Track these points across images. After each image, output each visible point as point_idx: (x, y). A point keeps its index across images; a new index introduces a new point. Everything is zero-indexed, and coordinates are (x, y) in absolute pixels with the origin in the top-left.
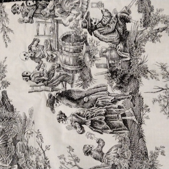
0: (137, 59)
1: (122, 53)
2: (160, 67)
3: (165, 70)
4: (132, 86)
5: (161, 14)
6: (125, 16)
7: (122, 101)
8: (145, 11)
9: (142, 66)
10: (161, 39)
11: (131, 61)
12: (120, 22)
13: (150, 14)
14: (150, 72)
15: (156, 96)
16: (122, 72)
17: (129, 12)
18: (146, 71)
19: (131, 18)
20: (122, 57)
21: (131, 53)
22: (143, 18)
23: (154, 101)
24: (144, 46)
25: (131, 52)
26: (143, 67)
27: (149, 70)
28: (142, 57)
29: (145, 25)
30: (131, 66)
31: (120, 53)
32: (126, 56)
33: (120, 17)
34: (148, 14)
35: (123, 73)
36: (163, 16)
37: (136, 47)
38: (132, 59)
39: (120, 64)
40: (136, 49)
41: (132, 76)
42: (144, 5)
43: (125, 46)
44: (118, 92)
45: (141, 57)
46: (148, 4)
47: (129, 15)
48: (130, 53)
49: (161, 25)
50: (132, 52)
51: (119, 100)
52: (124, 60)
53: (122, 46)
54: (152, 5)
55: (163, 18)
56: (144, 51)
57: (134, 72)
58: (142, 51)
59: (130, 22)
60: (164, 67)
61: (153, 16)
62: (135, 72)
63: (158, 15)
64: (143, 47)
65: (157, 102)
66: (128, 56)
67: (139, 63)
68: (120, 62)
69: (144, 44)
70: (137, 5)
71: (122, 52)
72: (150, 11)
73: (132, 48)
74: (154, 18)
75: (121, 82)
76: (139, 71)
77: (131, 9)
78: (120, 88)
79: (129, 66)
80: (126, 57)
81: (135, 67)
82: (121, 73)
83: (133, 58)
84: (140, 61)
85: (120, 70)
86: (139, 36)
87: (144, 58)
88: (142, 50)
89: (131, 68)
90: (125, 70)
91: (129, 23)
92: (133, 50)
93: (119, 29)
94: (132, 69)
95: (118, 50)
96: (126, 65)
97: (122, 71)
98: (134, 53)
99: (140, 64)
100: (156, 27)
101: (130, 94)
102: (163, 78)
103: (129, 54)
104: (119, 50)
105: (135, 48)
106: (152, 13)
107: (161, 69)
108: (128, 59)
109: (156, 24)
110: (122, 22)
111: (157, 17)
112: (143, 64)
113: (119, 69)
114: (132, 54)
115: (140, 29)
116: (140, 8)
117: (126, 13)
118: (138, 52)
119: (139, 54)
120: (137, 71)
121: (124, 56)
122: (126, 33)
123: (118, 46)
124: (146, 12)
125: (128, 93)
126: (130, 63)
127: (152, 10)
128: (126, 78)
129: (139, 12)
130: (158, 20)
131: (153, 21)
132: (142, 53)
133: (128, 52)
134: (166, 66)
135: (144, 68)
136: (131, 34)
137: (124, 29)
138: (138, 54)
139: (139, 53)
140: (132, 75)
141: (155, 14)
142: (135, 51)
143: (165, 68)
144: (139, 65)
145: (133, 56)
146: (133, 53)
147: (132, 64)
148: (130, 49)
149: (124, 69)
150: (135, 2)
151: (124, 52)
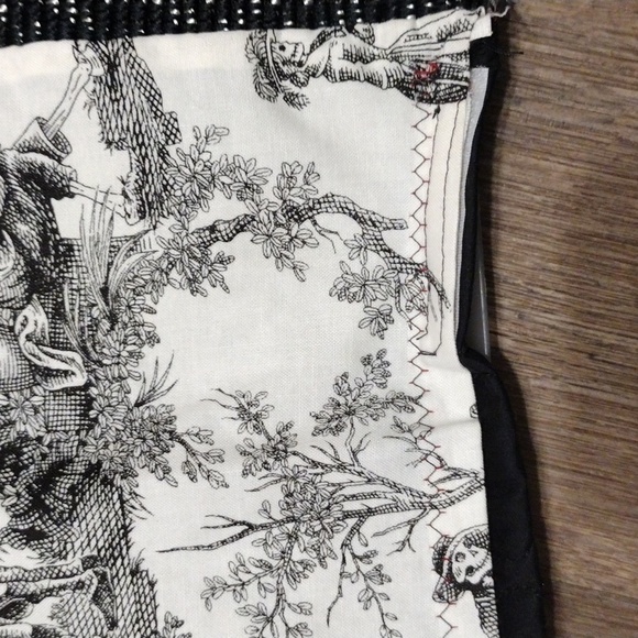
0: (121, 378)
1: (46, 353)
2: (235, 414)
3: (259, 429)
4: (92, 521)
5: (216, 152)
6: (42, 168)
7: (47, 604)
9: (146, 416)
10: (230, 274)
11: (93, 391)
12: (22, 197)
13: (163, 154)
14: (183, 443)
15: (219, 564)
16: (46, 450)
17: (58, 147)
18: (167, 436)
19: (73, 176)
20: (48, 373)
21: (91, 349)
22: (134, 176)
23: (213, 589)
24: (152, 312)
25: (89, 344)
26: (151, 417)
27: (179, 431)
28: (145, 366)
29: (149, 207)
30: (92, 414)
31: (37, 352)
32: (63, 366)
34: (155, 153)
35: (53, 458)
36: (231, 161)
37: (113, 318)
38: (96, 378)
39: (36, 411)
40: (112, 328)
41: (93, 470)
42: (128, 107)
43: (57, 314)
44: (23, 558)
45: (140, 369)
46: (146, 106)
47: (59, 160)
48: (84, 349)
49: (222, 208)
50: (93, 347)
51: (34, 598)
52: (57, 384)
53: (44, 315)
55: (231, 169)
56: (153, 339)
57: (106, 446)
58: (144, 338)
59: (72, 195)
60: (253, 411)
61: (180, 162)
62: (111, 447)
63: (205, 157)
64: (147, 317)
65: (228, 595)
66: (74, 369)
67: (133, 398)
68: (37, 400)
69: (149, 302)
70: (94, 111)
71: (45, 349)
72: (162, 138)
73: (95, 324)
74: (187, 171)
75: (37, 505)
76: (130, 441)
77: (68, 131)
78: (32, 537)
79: (85, 415)
80: (66, 373)
82: (44, 456)
83: (100, 372)
84: (136, 390)
85: (39, 439)
86: (124, 265)
87: (156, 373)
88: (142, 330)
89: (91, 427)
90: (64, 437)
91: (66, 199)
92: (100, 335)
93: (22, 229)
94: (98, 431)
95: (22, 339)
96: (68, 414)
97: (50, 446)
98: (105, 351)
99: (138, 405)
100: (202, 219)
101: (89, 563)
102: (245, 474)
103: (78, 357)
104: (28, 338)
105: (106, 325)
106: (171, 149)
107: (240, 422)
108: (79, 380)
109: (198, 200)
110: (30, 195)
111: (199, 168)
112: (155, 404)
113: (32, 434)
114: (94, 356)
115: (122, 229)
116: (113, 126)
117: (45, 153)
118: (125, 343)
119: (131, 354)
120: (124, 438)
121: (54, 364)
122: (57, 250)
123: (20, 319)
124: (143, 143)
125: (74, 562)
126: (88, 403)
127: (172, 134)
128: (64, 484)
129: (109, 143)
130: (206, 182)
131: (183, 188)
132: (146, 349)
133: (74, 343)
134: (263, 403)
135: (158, 423)
136: (84, 255)
137: (48, 231)
138: (124, 354)
139: (129, 348)
140: (94, 461)
141: (187, 152)
142: (110, 342)
143: (257, 417)
144: (135, 410)
145: (102, 365)
146: (97, 348)
147: (95, 405)
148: (82, 329)
149: (58, 435)
150: (83, 98)
151: (54, 345)
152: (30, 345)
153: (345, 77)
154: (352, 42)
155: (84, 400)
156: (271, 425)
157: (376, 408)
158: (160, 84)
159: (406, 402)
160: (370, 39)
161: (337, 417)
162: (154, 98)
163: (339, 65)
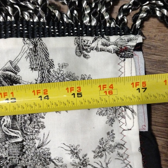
0: (33, 139)
1: (10, 131)
2: (70, 152)
3: (77, 157)
5: (65, 71)
6: (10, 76)
8: (41, 68)
9: (41, 151)
11: (24, 143)
12: (4, 83)
13: (49, 72)
14: (53, 162)
16: (8, 161)
18: (48, 160)
19: (20, 78)
20: (11, 137)
21: (24, 130)
22: (39, 79)
24: (43, 118)
25: (23, 128)
26: (42, 152)
27: (52, 158)
28: (40, 135)
30: (24, 150)
31: (7, 130)
32: (15, 135)
33: (3, 76)
34: (46, 71)
35: (10, 164)
36: (69, 74)
37: (31, 120)
38: (25, 139)
39: (6, 149)
40: (31, 123)
42: (39, 58)
43: (14, 118)
45: (39, 137)
46: (44, 57)
47: (16, 74)
48: (22, 130)
50: (25, 129)
52: (13, 141)
53: (10, 119)
54: (50, 58)
56: (43, 127)
57: (28, 161)
58: (40, 126)
59: (20, 83)
60: (75, 151)
61: (54, 74)
62: (30, 161)
63: (62, 72)
64: (42, 120)
66: (18, 136)
67: (37, 145)
68: (6, 146)
69: (43, 115)
71: (10, 129)
72: (49, 67)
73: (25, 122)
74: (56, 77)
76: (36, 160)
77: (19, 65)
79: (21, 151)
80: (16, 137)
81: (30, 153)
82: (7, 163)
83: (27, 137)
84: (38, 143)
85: (6, 158)
87: (44, 138)
88: (40, 124)
89: (23, 155)
90: (14, 157)
91: (18, 84)
92: (27, 125)
94: (25, 156)
95: (3, 126)
97: (9, 160)
98: (28, 130)
99: (38, 148)
103: (20, 132)
104: (5, 126)
105: (29, 122)
107: (71, 155)
108: (20, 139)
110: (7, 83)
111: (60, 76)
112: (44, 147)
113: (4, 156)
114: (25, 132)
116: (34, 63)
118: (34, 128)
119: (36, 131)
120: (34, 159)
121: (13, 134)
123: (3, 120)
124: (43, 68)
126: (23, 147)
127: (52, 65)
129: (32, 69)
130: (62, 80)
132: (41, 130)
133: (19, 128)
134: (78, 149)
135: (45, 155)
138: (34, 131)
139: (36, 129)
140: (24, 166)
141: (56, 71)
142: (30, 127)
143: (77, 153)
144: (37, 149)
145: (27, 135)
146: (26, 129)
147: (25, 147)
148: (21, 123)
149: (12, 157)
150: (26, 55)
151: (13, 128)
152: (5, 128)
153: (102, 50)
154: (104, 40)
155: (21, 146)
156: (81, 155)
157: (112, 149)
158: (49, 51)
159: (121, 146)
160: (108, 40)
161: (100, 152)
162: (47, 55)
163: (100, 46)
